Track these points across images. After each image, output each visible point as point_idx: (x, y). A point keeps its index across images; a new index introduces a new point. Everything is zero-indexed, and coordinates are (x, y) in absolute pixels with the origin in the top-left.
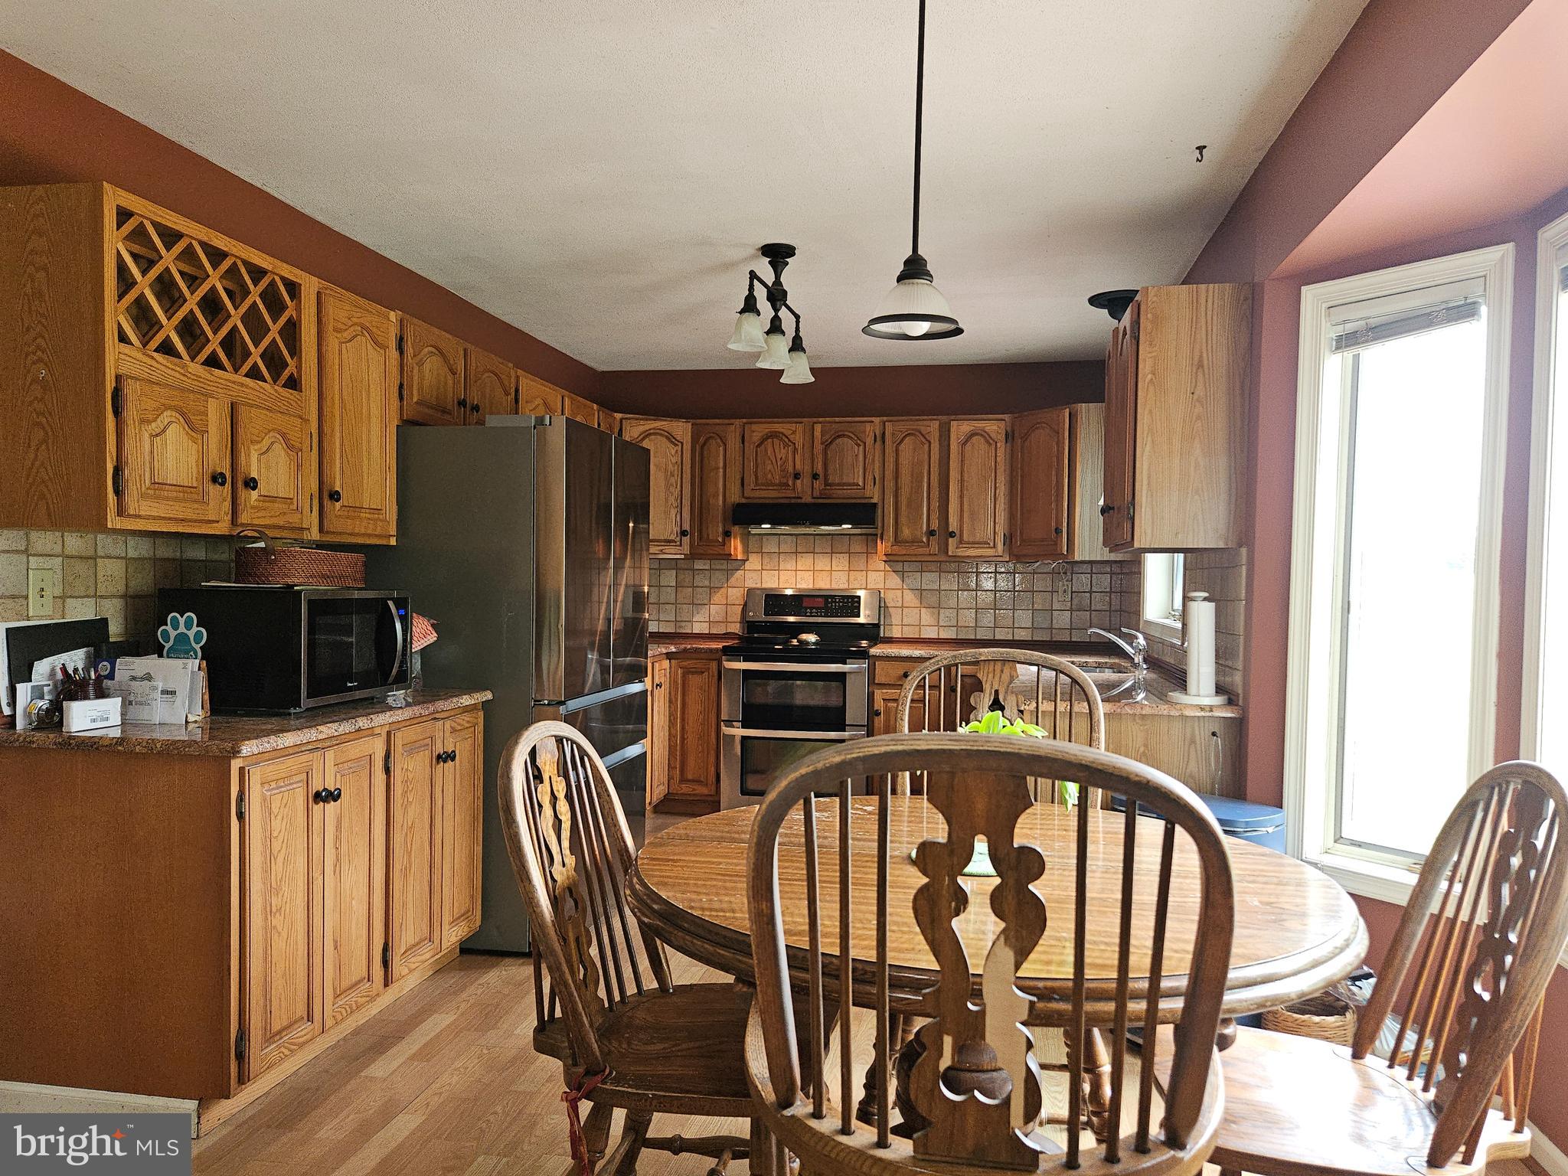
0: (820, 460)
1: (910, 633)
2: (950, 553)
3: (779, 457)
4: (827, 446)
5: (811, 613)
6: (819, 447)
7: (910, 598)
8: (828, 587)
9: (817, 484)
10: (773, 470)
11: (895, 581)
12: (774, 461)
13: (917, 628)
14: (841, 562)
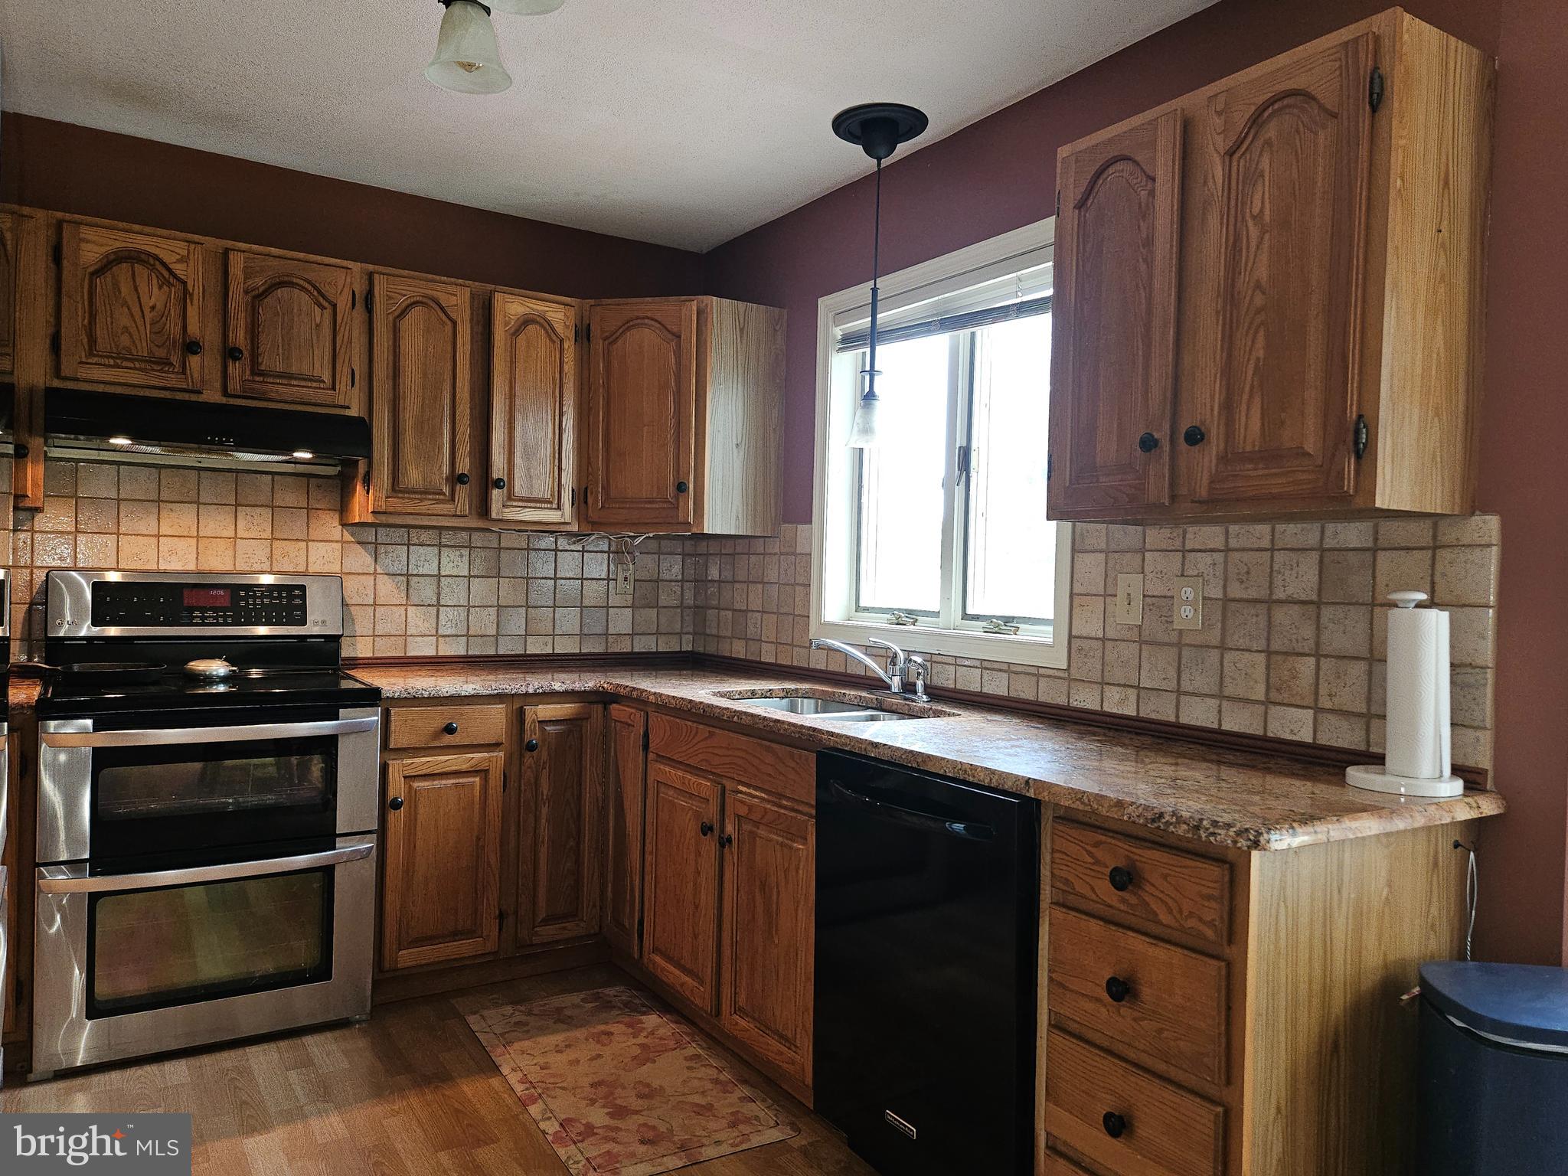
0: (242, 323)
1: (387, 649)
2: (494, 515)
3: (148, 303)
4: (257, 298)
5: (203, 618)
6: (237, 300)
7: (388, 589)
8: (229, 567)
9: (235, 369)
10: (133, 330)
11: (360, 559)
12: (136, 310)
13: (400, 641)
14: (254, 524)
